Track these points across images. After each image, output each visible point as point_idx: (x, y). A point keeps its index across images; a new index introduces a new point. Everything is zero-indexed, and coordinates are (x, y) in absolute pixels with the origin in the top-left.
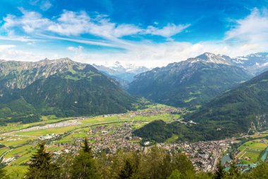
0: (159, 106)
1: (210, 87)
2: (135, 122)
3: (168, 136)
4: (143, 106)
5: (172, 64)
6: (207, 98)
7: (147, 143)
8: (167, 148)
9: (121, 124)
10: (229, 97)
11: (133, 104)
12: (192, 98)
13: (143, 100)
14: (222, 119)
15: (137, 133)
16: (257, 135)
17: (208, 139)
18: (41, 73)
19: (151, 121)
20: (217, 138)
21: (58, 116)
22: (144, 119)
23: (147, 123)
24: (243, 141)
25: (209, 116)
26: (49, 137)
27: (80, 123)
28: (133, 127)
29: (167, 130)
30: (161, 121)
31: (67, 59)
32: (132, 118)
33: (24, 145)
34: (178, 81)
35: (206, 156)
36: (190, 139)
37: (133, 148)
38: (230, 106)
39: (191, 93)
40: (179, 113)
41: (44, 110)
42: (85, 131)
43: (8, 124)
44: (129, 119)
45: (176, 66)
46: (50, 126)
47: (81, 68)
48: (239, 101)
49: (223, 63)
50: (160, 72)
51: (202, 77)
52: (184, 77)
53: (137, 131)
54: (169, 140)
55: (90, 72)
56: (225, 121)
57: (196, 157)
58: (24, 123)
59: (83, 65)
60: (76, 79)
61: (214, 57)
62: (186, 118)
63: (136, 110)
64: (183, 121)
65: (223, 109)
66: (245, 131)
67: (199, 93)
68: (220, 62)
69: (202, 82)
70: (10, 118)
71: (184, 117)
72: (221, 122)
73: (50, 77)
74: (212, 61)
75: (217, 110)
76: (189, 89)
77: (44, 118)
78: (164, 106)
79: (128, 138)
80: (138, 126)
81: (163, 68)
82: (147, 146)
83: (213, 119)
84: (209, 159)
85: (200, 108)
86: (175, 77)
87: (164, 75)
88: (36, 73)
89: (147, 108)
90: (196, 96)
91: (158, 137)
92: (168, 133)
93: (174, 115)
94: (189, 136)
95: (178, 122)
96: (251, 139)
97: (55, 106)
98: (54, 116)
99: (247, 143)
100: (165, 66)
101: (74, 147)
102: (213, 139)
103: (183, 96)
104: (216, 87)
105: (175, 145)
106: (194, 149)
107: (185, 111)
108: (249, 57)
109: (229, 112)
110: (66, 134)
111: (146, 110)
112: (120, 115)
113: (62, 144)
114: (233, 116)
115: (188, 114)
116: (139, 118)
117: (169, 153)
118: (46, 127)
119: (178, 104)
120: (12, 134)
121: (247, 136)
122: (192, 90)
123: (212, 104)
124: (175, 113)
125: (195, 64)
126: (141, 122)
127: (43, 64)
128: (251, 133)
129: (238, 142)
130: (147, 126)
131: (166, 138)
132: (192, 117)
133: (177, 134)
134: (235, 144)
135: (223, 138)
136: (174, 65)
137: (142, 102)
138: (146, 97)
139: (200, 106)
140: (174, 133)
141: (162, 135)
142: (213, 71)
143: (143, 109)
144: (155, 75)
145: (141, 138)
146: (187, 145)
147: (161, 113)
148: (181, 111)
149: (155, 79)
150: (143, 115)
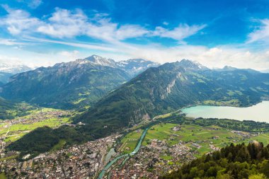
0: (45, 110)
1: (99, 87)
2: (12, 133)
3: (55, 142)
4: (23, 113)
5: (60, 64)
6: (95, 98)
7: (27, 156)
8: (53, 156)
10: (114, 97)
11: (9, 111)
12: (82, 99)
13: (24, 104)
14: (108, 117)
15: (12, 146)
16: (135, 126)
17: (97, 137)
19: (33, 128)
20: (104, 136)
23: (28, 132)
24: (125, 134)
25: (97, 115)
28: (7, 140)
30: (46, 127)
32: (7, 129)
34: (67, 82)
35: (94, 155)
36: (79, 141)
37: (6, 167)
38: (114, 104)
39: (80, 94)
40: (68, 116)
44: (1, 131)
45: (64, 67)
48: (122, 99)
49: (108, 65)
50: (46, 73)
51: (90, 78)
52: (73, 79)
53: (12, 144)
54: (56, 147)
56: (111, 119)
57: (84, 158)
61: (101, 60)
62: (75, 120)
63: (13, 118)
64: (72, 123)
65: (109, 108)
66: (126, 125)
67: (88, 93)
68: (106, 65)
69: (91, 82)
71: (73, 119)
72: (108, 120)
74: (99, 63)
75: (104, 109)
76: (78, 90)
78: (51, 110)
80: (16, 137)
81: (49, 68)
82: (27, 160)
83: (100, 118)
84: (96, 157)
85: (89, 109)
86: (63, 78)
87: (50, 76)
89: (29, 114)
90: (85, 96)
91: (42, 146)
92: (55, 139)
93: (62, 119)
94: (78, 138)
95: (66, 126)
96: (130, 131)
99: (128, 135)
100: (52, 66)
102: (101, 137)
103: (72, 98)
104: (103, 88)
105: (62, 151)
106: (82, 150)
107: (74, 113)
108: (128, 61)
109: (114, 110)
111: (28, 117)
114: (118, 113)
115: (78, 115)
116: (16, 128)
117: (54, 162)
119: (68, 106)
121: (128, 129)
122: (81, 91)
123: (100, 104)
124: (63, 116)
125: (84, 65)
126: (18, 132)
128: (131, 126)
129: (121, 135)
131: (52, 146)
132: (81, 119)
133: (64, 138)
134: (118, 138)
135: (109, 135)
136: (62, 65)
137: (21, 108)
138: (27, 101)
139: (89, 107)
140: (61, 138)
141: (46, 143)
142: (101, 73)
143: (23, 115)
144: (39, 76)
145: (18, 152)
146: (75, 149)
147: (47, 118)
148: (70, 114)
149: (39, 80)
150: (23, 123)
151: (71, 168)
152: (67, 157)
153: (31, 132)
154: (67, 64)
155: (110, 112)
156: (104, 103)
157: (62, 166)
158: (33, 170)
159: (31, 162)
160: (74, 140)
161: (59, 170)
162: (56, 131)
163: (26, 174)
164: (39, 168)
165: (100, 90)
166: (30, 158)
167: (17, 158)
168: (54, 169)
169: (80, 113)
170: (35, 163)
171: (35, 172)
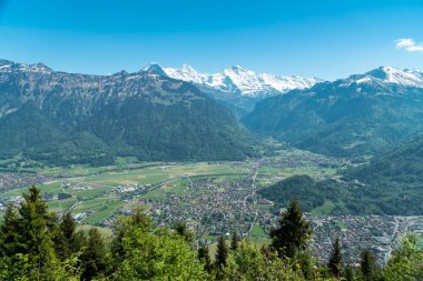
0: (299, 152)
1: (390, 125)
2: (261, 176)
3: (319, 202)
4: (271, 152)
8: (317, 220)
9: (235, 177)
12: (357, 143)
13: (271, 141)
18: (115, 92)
23: (281, 178)
28: (257, 184)
29: (317, 192)
30: (308, 177)
32: (255, 169)
33: (96, 197)
39: (355, 134)
47: (176, 86)
49: (414, 84)
51: (376, 107)
53: (264, 189)
54: (318, 208)
55: (189, 93)
60: (167, 103)
61: (398, 73)
62: (348, 176)
63: (260, 157)
64: (341, 179)
67: (369, 134)
69: (376, 116)
71: (343, 173)
74: (394, 80)
75: (402, 165)
76: (351, 127)
78: (306, 153)
79: (250, 200)
80: (266, 182)
81: (306, 90)
85: (372, 161)
89: (278, 154)
90: (363, 139)
92: (317, 197)
93: (324, 169)
95: (334, 181)
100: (310, 86)
101: (168, 207)
103: (341, 138)
110: (157, 186)
111: (278, 158)
113: (150, 201)
115: (350, 169)
120: (79, 180)
122: (357, 129)
124: (326, 166)
125: (363, 85)
127: (118, 79)
131: (315, 206)
132: (361, 174)
133: (333, 199)
136: (325, 86)
139: (370, 157)
140: (327, 197)
145: (271, 202)
148: (337, 163)
150: (273, 164)
152: (338, 228)
153: (286, 180)
160: (348, 207)
162: (320, 185)
165: (392, 130)
169: (356, 165)
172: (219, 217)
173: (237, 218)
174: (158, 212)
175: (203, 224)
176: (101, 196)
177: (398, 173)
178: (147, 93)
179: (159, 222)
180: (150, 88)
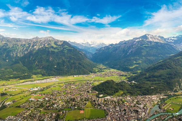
0: (112, 70)
1: (149, 58)
2: (95, 81)
3: (116, 91)
4: (101, 70)
5: (122, 42)
6: (146, 66)
7: (101, 96)
8: (115, 99)
9: (84, 82)
10: (161, 65)
11: (94, 69)
12: (135, 66)
14: (155, 81)
15: (95, 88)
17: (144, 94)
18: (33, 46)
19: (105, 80)
20: (151, 94)
21: (43, 75)
22: (101, 78)
24: (169, 96)
25: (146, 78)
26: (36, 89)
27: (57, 80)
28: (93, 84)
29: (116, 87)
30: (112, 81)
31: (51, 37)
32: (93, 78)
33: (19, 94)
34: (126, 54)
35: (142, 106)
36: (131, 94)
37: (91, 99)
38: (161, 72)
39: (135, 62)
40: (126, 76)
41: (34, 71)
42: (60, 86)
43: (11, 80)
44: (90, 79)
45: (125, 43)
46: (38, 82)
47: (60, 43)
48: (169, 68)
49: (158, 41)
50: (114, 47)
51: (142, 51)
52: (130, 51)
53: (95, 87)
54: (117, 94)
55: (66, 46)
56: (157, 82)
57: (134, 106)
58: (21, 79)
59: (61, 41)
60: (56, 51)
61: (153, 37)
62: (130, 79)
63: (96, 73)
64: (128, 81)
65: (156, 74)
66: (171, 90)
67: (140, 62)
68: (156, 41)
69: (143, 54)
70: (12, 76)
71: (129, 78)
72: (154, 83)
73: (39, 49)
74: (150, 40)
75: (151, 74)
76: (133, 59)
77: (34, 76)
78: (115, 70)
79: (88, 92)
80: (97, 83)
81: (116, 44)
82: (101, 97)
84: (143, 108)
85: (140, 73)
86: (124, 51)
87: (117, 49)
88: (30, 46)
89: (104, 71)
90: (138, 64)
91: (109, 92)
92: (116, 89)
93: (121, 77)
94: (131, 91)
95: (124, 82)
96: (175, 95)
97: (42, 68)
98: (40, 75)
99: (172, 98)
100: (118, 43)
101: (52, 97)
102: (148, 94)
103: (129, 64)
104: (152, 58)
105: (121, 98)
106: (133, 100)
107: (130, 74)
109: (160, 76)
110: (47, 88)
111: (103, 73)
112: (84, 76)
113: (44, 94)
114: (163, 79)
115: (132, 76)
116: (97, 78)
117: (115, 103)
118: (35, 82)
119: (125, 69)
120: (12, 86)
121: (173, 93)
122: (136, 60)
123: (149, 70)
124: (122, 75)
125: (138, 42)
126: (98, 81)
127: (35, 40)
128: (176, 91)
129: (165, 97)
130: (102, 84)
131: (115, 93)
132: (134, 79)
133: (122, 90)
134: (163, 99)
135: (155, 94)
136: (124, 42)
137: (100, 67)
138: (103, 64)
139: (140, 71)
140: (120, 89)
141: (112, 90)
142: (151, 47)
143: (101, 72)
144: (110, 49)
145: (97, 92)
146: (129, 98)
147: (113, 75)
148: (127, 74)
149: (110, 52)
150: (101, 76)
151: (125, 110)
152: (123, 102)
153: (104, 82)
154: (127, 41)
155: (157, 77)
156: (152, 70)
157: (120, 107)
158: (103, 104)
159: (103, 99)
160: (128, 93)
161: (118, 109)
162: (117, 84)
163: (100, 105)
164: (107, 104)
165: (149, 60)
166: (103, 97)
167: (96, 95)
168: (115, 107)
169: (134, 75)
170: (105, 101)
171: (105, 106)
172: (73, 100)
173: (81, 100)
174: (47, 99)
175: (66, 103)
176: (22, 93)
177: (150, 77)
178: (47, 46)
179: (46, 103)
180: (49, 44)
